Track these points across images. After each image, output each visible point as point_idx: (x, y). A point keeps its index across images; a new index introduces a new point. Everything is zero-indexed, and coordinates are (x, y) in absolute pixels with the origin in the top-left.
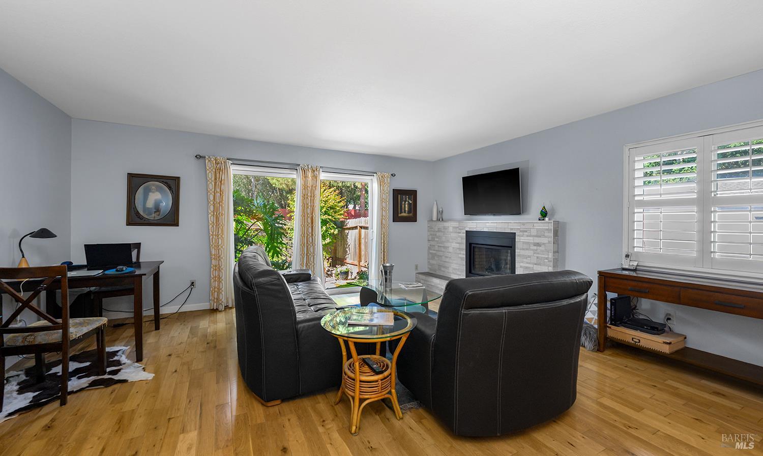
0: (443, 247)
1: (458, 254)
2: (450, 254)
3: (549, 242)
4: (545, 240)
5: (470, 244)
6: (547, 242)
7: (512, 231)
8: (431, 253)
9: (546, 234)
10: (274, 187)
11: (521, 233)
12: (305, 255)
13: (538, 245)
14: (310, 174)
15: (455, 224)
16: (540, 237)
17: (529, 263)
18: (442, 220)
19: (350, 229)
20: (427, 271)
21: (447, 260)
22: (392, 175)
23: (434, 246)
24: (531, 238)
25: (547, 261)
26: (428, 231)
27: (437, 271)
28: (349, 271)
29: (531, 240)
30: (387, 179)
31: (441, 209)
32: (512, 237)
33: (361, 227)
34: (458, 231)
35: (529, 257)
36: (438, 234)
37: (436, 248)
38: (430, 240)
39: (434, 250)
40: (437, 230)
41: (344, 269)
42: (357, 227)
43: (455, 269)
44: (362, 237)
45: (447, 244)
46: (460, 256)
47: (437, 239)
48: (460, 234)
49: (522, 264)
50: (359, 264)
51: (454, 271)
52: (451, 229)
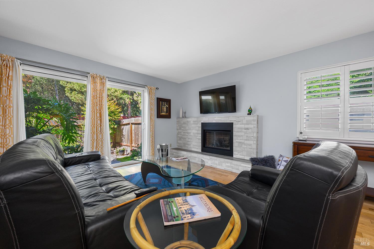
0: (187, 133)
1: (197, 136)
2: (191, 137)
3: (254, 127)
4: (252, 126)
5: (204, 130)
6: (253, 127)
7: (231, 122)
8: (178, 137)
9: (253, 123)
10: (73, 102)
11: (237, 123)
12: (95, 140)
13: (247, 129)
14: (98, 81)
15: (194, 119)
16: (249, 124)
17: (242, 140)
18: (186, 117)
19: (124, 125)
20: (176, 147)
21: (189, 140)
22: (157, 88)
23: (181, 132)
24: (243, 125)
25: (253, 138)
26: (177, 124)
27: (183, 147)
28: (125, 150)
29: (243, 126)
30: (154, 91)
31: (185, 111)
32: (231, 125)
33: (132, 124)
34: (196, 123)
35: (242, 136)
36: (183, 125)
37: (182, 133)
38: (178, 129)
39: (181, 135)
40: (182, 123)
41: (122, 148)
42: (130, 123)
43: (195, 145)
44: (133, 129)
45: (189, 131)
46: (198, 137)
47: (183, 129)
48: (198, 125)
49: (237, 141)
50: (131, 145)
51: (194, 147)
52: (192, 122)
